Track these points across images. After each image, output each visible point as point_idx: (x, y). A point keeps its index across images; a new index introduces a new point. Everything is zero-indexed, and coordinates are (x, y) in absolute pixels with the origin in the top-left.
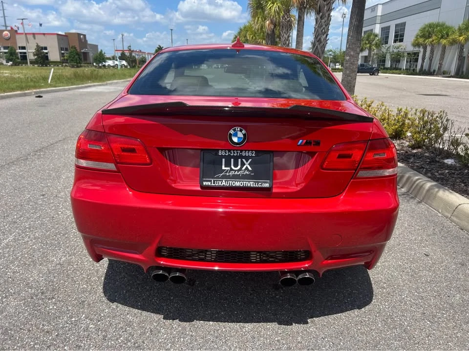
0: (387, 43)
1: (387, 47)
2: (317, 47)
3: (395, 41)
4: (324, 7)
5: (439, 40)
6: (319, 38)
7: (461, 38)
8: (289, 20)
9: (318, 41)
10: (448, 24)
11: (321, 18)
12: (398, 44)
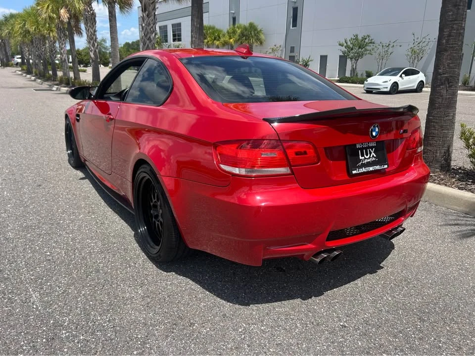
0: (166, 41)
1: (167, 46)
2: (148, 45)
3: (174, 40)
4: (150, 6)
5: (213, 42)
6: (148, 36)
7: (231, 40)
8: (93, 13)
9: (148, 40)
10: (218, 27)
11: (148, 16)
12: (177, 43)
